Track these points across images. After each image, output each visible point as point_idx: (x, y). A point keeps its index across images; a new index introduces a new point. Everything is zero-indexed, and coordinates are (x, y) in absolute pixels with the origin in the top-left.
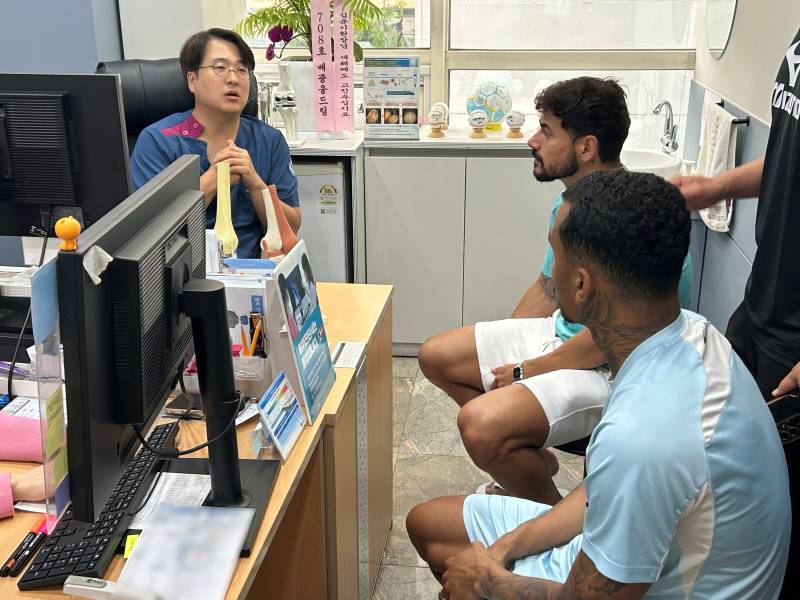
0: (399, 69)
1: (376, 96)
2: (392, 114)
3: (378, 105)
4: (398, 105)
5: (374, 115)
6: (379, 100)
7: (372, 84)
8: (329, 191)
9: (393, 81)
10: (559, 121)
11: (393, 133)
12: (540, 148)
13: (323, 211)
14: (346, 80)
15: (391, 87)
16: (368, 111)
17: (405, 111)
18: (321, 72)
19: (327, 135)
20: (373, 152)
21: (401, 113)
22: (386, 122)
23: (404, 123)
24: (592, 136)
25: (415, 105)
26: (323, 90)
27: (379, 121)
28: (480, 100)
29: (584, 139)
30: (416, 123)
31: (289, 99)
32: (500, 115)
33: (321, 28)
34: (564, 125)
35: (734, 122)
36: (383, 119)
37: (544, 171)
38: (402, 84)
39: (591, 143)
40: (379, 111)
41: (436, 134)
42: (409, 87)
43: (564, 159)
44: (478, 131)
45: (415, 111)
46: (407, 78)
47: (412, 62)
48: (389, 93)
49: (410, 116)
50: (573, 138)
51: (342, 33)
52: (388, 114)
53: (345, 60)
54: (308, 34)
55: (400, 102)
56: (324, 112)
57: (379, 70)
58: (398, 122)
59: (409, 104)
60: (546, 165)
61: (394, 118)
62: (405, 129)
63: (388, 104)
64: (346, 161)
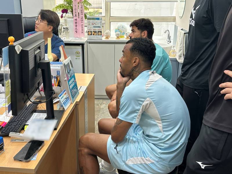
2: (95, 33)
4: (96, 30)
5: (90, 33)
6: (91, 29)
8: (78, 53)
9: (95, 24)
11: (95, 38)
12: (132, 36)
13: (76, 59)
14: (82, 23)
16: (88, 32)
18: (76, 21)
19: (77, 38)
20: (90, 43)
21: (97, 32)
23: (98, 35)
24: (145, 31)
25: (101, 30)
26: (76, 26)
28: (118, 29)
30: (101, 35)
31: (67, 28)
32: (124, 33)
33: (75, 9)
34: (138, 29)
35: (184, 33)
36: (92, 34)
38: (97, 25)
39: (145, 33)
41: (107, 38)
42: (99, 25)
44: (118, 37)
45: (101, 32)
46: (99, 23)
47: (100, 19)
48: (94, 27)
50: (141, 32)
51: (81, 11)
53: (82, 18)
54: (72, 11)
56: (76, 32)
57: (91, 21)
58: (96, 35)
59: (99, 30)
62: (98, 37)
63: (94, 30)
64: (82, 45)
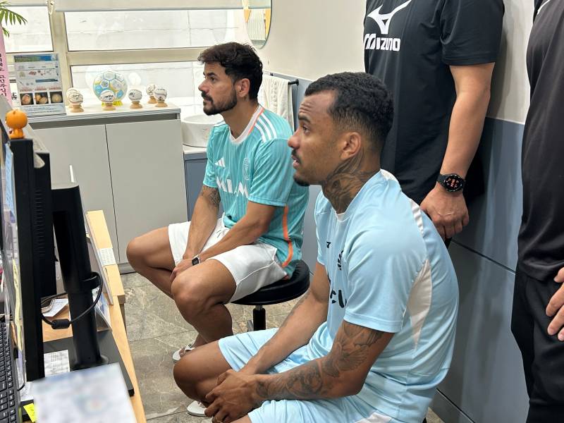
0: (42, 63)
1: (28, 84)
2: (42, 97)
3: (31, 90)
4: (45, 89)
5: (27, 99)
6: (30, 87)
7: (22, 75)
10: (223, 69)
11: (44, 111)
12: (208, 91)
15: (38, 76)
16: (22, 96)
17: (52, 94)
21: (49, 96)
22: (38, 103)
23: (52, 102)
24: (246, 79)
25: (60, 88)
27: (32, 103)
28: (105, 84)
29: (241, 82)
30: (62, 102)
32: (121, 94)
34: (227, 72)
35: (289, 84)
36: (35, 101)
37: (214, 106)
38: (47, 74)
39: (245, 84)
40: (31, 95)
41: (77, 110)
42: (54, 76)
43: (228, 96)
45: (60, 93)
46: (50, 69)
47: (53, 57)
48: (37, 81)
49: (56, 97)
50: (233, 81)
52: (39, 97)
55: (48, 87)
57: (27, 65)
58: (48, 103)
59: (54, 89)
60: (215, 102)
61: (44, 100)
63: (38, 90)
